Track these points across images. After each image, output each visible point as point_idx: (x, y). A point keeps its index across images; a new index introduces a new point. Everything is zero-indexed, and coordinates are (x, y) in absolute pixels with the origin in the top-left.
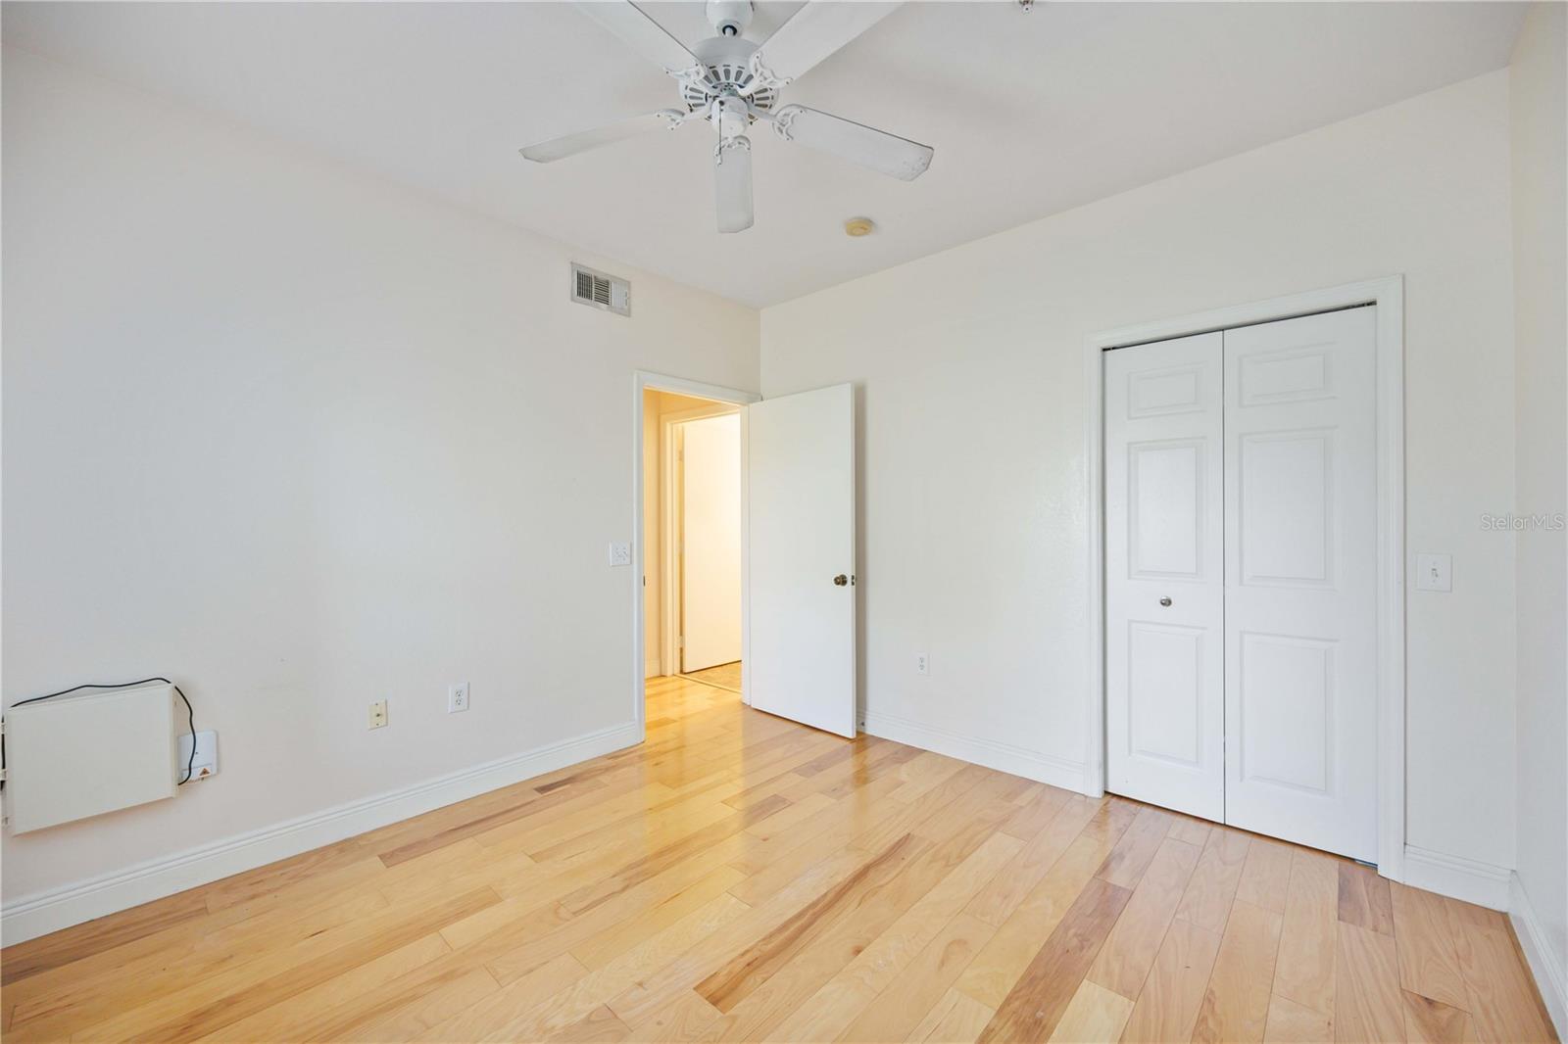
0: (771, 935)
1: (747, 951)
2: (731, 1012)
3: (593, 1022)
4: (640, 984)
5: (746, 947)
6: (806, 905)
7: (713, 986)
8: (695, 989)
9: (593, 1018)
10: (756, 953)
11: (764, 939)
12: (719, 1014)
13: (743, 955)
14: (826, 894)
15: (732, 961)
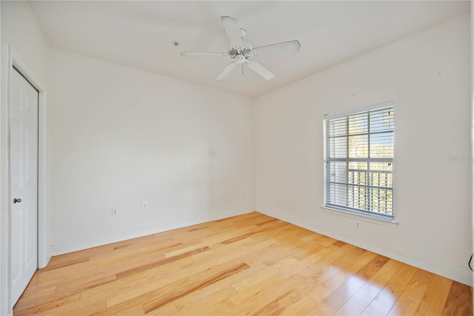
0: (228, 276)
1: (236, 273)
2: (243, 262)
3: (272, 264)
4: (263, 269)
5: (236, 274)
6: (214, 284)
7: (246, 267)
8: (250, 267)
9: (272, 265)
10: (234, 272)
11: (231, 275)
12: (245, 262)
13: (237, 272)
14: (206, 287)
15: (241, 271)
